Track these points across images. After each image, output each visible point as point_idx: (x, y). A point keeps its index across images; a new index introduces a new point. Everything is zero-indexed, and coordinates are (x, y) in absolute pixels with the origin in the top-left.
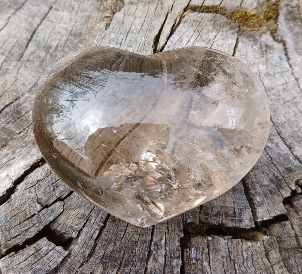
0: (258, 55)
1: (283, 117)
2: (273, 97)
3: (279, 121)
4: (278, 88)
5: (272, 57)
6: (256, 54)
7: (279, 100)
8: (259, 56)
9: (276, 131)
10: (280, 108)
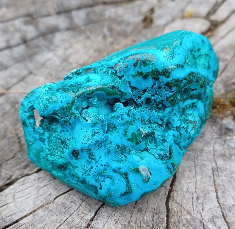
0: (215, 136)
1: (232, 199)
2: (224, 178)
3: (226, 204)
4: (231, 169)
5: (231, 140)
6: (215, 135)
7: (230, 181)
8: (217, 136)
9: (221, 213)
10: (231, 190)
